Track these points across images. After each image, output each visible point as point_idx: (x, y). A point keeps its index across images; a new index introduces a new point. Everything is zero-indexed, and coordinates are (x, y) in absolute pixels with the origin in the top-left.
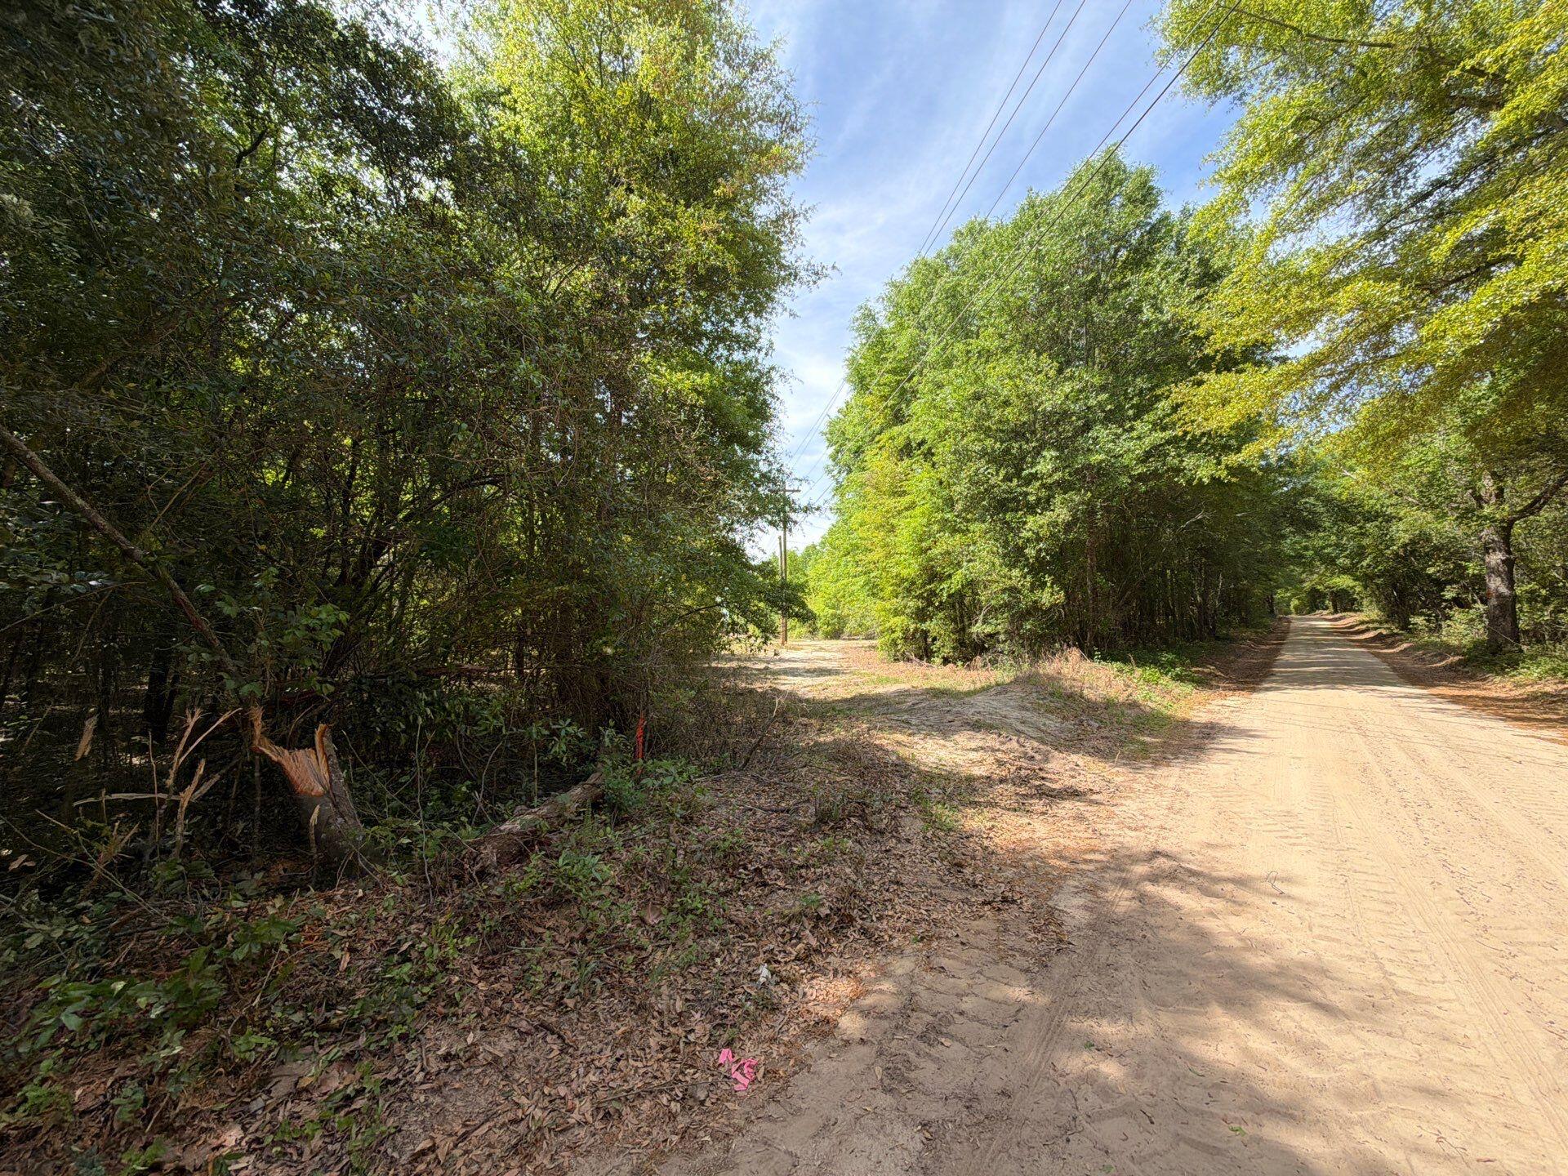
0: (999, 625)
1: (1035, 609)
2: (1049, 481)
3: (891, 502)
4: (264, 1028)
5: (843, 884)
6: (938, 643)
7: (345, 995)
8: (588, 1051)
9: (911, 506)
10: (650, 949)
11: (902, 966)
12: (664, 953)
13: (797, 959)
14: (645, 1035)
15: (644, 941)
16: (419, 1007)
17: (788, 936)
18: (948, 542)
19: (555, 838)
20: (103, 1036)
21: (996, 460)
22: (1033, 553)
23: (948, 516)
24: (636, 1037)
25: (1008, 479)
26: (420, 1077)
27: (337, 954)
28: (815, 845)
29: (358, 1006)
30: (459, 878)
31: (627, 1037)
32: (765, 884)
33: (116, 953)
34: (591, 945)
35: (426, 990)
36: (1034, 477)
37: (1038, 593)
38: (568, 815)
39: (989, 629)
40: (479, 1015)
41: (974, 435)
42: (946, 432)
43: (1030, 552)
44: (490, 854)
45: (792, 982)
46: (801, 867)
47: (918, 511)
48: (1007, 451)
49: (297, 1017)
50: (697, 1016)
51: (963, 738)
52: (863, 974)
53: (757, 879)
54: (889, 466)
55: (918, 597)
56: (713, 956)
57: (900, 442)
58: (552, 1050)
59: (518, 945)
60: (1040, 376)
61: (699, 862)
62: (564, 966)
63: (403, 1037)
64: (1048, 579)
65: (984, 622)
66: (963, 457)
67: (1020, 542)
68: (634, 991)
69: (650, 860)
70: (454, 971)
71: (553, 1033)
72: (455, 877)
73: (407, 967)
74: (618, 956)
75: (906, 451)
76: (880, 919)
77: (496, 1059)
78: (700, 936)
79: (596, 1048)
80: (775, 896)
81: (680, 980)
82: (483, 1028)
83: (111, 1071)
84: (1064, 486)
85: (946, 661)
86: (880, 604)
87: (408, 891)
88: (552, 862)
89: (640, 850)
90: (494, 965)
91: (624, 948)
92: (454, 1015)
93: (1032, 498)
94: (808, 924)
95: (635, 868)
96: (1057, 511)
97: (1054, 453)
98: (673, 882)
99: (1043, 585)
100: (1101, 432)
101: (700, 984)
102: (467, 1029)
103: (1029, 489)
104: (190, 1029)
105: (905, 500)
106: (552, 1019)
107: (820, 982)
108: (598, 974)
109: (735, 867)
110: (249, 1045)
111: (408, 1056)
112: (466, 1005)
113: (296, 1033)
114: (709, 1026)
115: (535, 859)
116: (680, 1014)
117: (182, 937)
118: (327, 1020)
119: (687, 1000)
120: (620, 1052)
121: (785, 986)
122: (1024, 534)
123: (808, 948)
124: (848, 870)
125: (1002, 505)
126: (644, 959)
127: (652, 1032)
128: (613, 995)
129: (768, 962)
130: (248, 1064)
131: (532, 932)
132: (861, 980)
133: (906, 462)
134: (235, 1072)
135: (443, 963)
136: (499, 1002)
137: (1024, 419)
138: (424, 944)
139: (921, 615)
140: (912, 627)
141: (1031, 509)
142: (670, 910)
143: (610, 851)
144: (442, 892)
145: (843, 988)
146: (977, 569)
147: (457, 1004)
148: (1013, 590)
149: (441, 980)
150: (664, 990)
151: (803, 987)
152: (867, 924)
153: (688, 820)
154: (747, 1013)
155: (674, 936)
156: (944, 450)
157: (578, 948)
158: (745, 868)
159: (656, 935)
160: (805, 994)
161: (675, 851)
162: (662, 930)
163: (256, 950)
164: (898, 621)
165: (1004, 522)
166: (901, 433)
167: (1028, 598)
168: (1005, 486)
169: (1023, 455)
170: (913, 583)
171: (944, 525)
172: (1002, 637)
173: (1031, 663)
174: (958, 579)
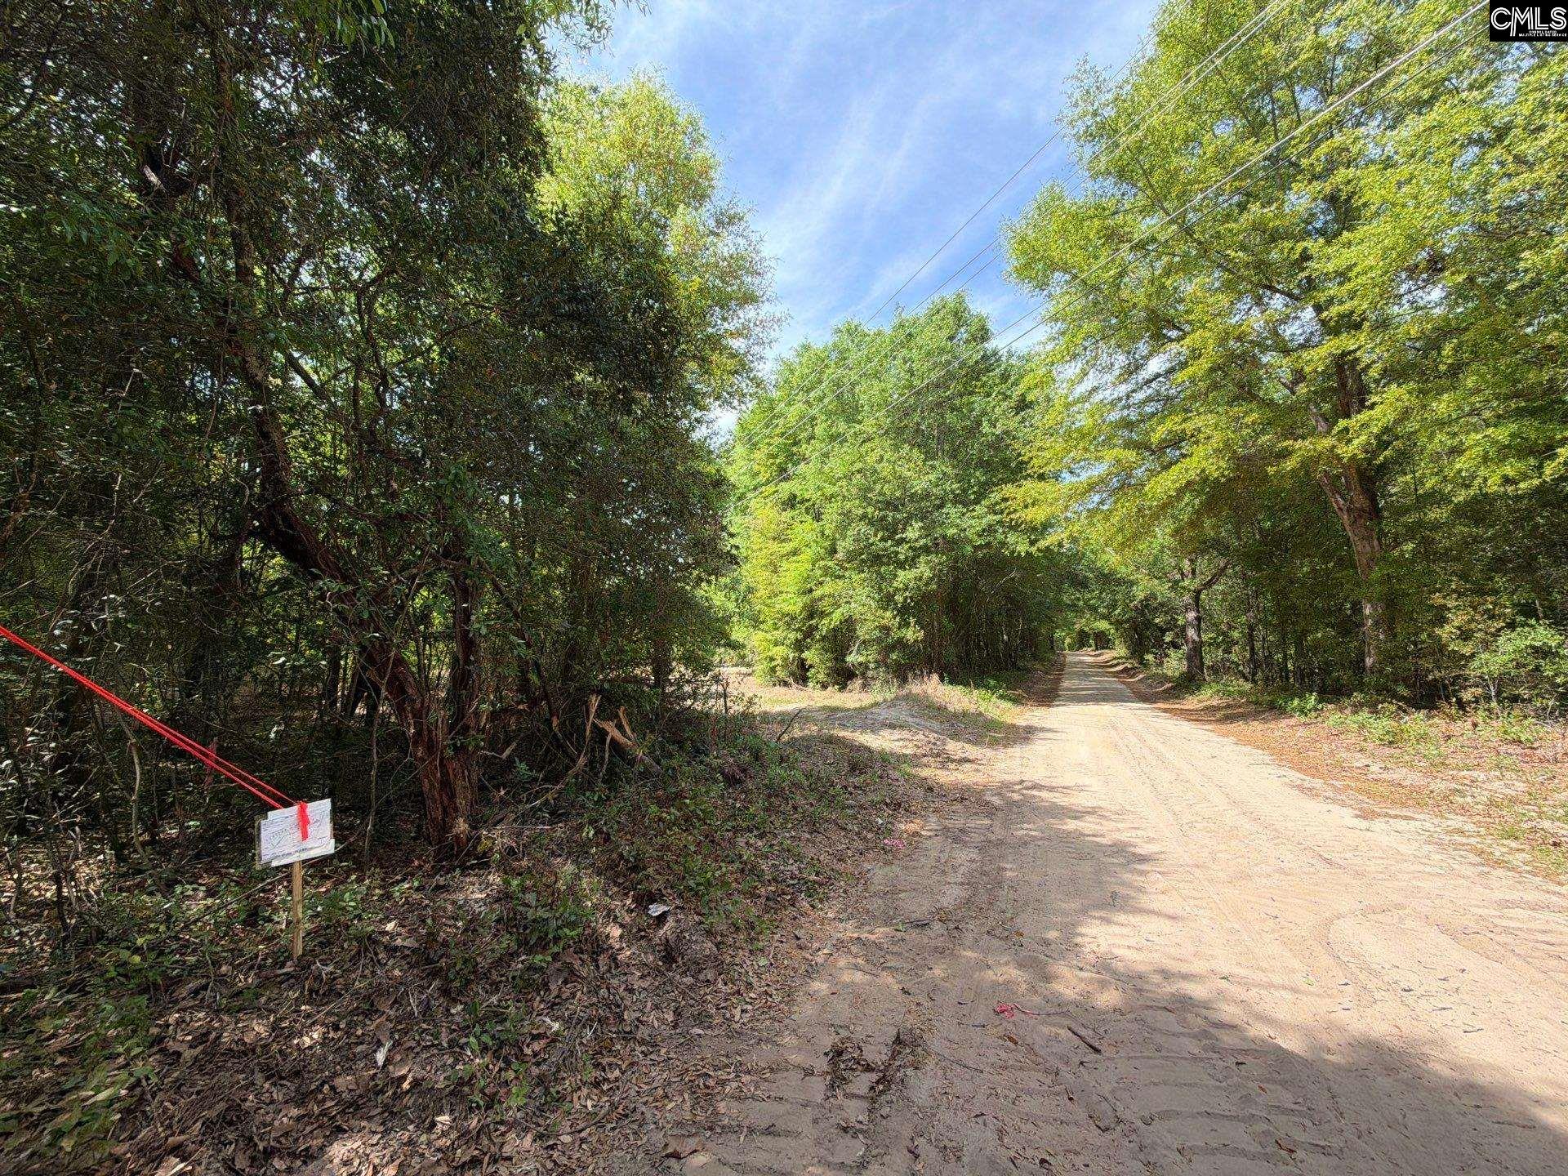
0: (870, 656)
6: (814, 671)
11: (932, 819)
13: (887, 817)
17: (878, 810)
18: (828, 586)
31: (846, 836)
37: (904, 630)
39: (861, 659)
41: (857, 502)
42: (832, 496)
43: (899, 598)
47: (801, 557)
48: (883, 518)
50: (865, 832)
52: (918, 821)
54: (773, 513)
55: (799, 630)
57: (785, 496)
58: (823, 838)
60: (912, 465)
64: (912, 621)
65: (858, 652)
66: (847, 517)
67: (891, 590)
75: (791, 502)
76: (910, 807)
79: (838, 838)
84: (926, 550)
85: (824, 687)
86: (761, 635)
93: (902, 557)
94: (884, 806)
96: (921, 568)
97: (920, 524)
99: (908, 625)
100: (952, 511)
101: (859, 823)
103: (899, 549)
107: (901, 824)
109: (832, 786)
114: (873, 834)
116: (858, 831)
119: (858, 827)
120: (847, 840)
121: (891, 824)
122: (895, 584)
123: (890, 813)
127: (852, 835)
129: (878, 817)
132: (918, 824)
140: (791, 656)
141: (901, 565)
145: (913, 824)
151: (897, 825)
152: (906, 808)
154: (883, 830)
160: (900, 827)
165: (878, 573)
166: (786, 488)
167: (896, 634)
168: (881, 545)
169: (896, 522)
170: (793, 618)
171: (826, 571)
172: (872, 666)
173: (899, 686)
174: (837, 617)
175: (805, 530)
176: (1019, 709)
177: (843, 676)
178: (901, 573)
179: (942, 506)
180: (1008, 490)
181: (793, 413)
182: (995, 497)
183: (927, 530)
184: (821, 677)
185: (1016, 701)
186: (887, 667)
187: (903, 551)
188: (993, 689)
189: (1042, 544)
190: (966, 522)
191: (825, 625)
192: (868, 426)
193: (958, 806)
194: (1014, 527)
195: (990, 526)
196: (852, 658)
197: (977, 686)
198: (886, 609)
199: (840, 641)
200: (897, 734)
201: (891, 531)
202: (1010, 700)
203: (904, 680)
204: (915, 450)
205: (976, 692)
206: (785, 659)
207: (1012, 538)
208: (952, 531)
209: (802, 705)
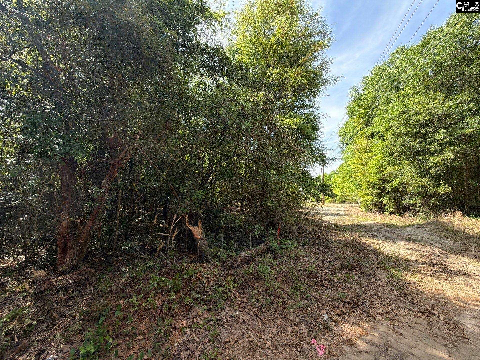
0: (418, 200)
1: (435, 195)
2: (442, 142)
3: (366, 155)
4: (190, 297)
5: (354, 292)
6: (387, 207)
7: (207, 293)
8: (269, 326)
9: (375, 156)
10: (286, 299)
11: (383, 328)
12: (291, 302)
13: (337, 315)
14: (287, 327)
15: (284, 296)
16: (224, 300)
17: (334, 306)
18: (390, 169)
19: (257, 259)
20: (161, 290)
21: (414, 136)
22: (434, 172)
23: (391, 159)
24: (284, 326)
25: (420, 143)
26: (225, 320)
27: (205, 281)
28: (343, 276)
29: (211, 296)
30: (233, 267)
31: (281, 325)
32: (324, 286)
33: (162, 271)
34: (269, 294)
35: (226, 296)
36: (434, 141)
37: (437, 188)
38: (260, 253)
39: (411, 202)
40: (239, 307)
41: (402, 128)
42: (390, 128)
43: (432, 171)
44: (240, 261)
45: (337, 323)
46: (337, 282)
47: (377, 158)
48: (419, 132)
49: (197, 296)
50: (303, 325)
51: (403, 244)
52: (365, 327)
53: (321, 284)
54: (364, 142)
55: (378, 189)
56: (307, 307)
57: (369, 133)
58: (259, 323)
59: (248, 289)
60: (436, 101)
61: (301, 274)
62: (261, 298)
63: (221, 308)
64: (443, 183)
65: (409, 199)
66: (398, 136)
67: (427, 168)
68: (282, 311)
69: (285, 271)
70: (232, 293)
71: (259, 318)
72: (231, 266)
73: (221, 289)
74: (277, 299)
75: (372, 136)
76: (371, 308)
77: (244, 321)
78: (302, 299)
79: (272, 326)
80: (328, 291)
81: (297, 312)
82: (240, 311)
83: (162, 299)
84: (450, 144)
85: (391, 214)
86: (361, 192)
87: (220, 268)
88: (257, 267)
89: (282, 267)
90: (242, 293)
91: (279, 297)
92: (233, 305)
93: (432, 150)
94: (342, 304)
95: (280, 272)
96: (447, 154)
97: (444, 131)
98: (293, 279)
99: (440, 185)
101: (304, 315)
102: (236, 310)
103: (431, 146)
104: (177, 293)
105: (372, 154)
106: (259, 314)
107: (347, 325)
108: (271, 303)
109: (313, 278)
110: (188, 300)
111: (222, 314)
112: (235, 303)
113: (197, 300)
114: (307, 330)
115: (252, 265)
116: (298, 323)
117: (174, 270)
118: (203, 298)
119: (299, 319)
120: (279, 330)
121: (334, 323)
122: (429, 164)
123: (342, 312)
124: (356, 287)
125: (417, 153)
126: (285, 302)
127: (289, 326)
128: (276, 311)
129: (327, 313)
130: (187, 305)
131: (252, 286)
132: (364, 329)
133: (372, 140)
134: (185, 306)
135: (229, 290)
136: (244, 305)
137: (428, 118)
138: (225, 283)
139: (379, 196)
140: (375, 200)
141: (433, 154)
142: (292, 288)
143: (273, 266)
144: (228, 269)
145: (357, 330)
146: (405, 178)
147: (233, 302)
148: (424, 187)
149: (229, 294)
150: (292, 313)
151: (341, 325)
152: (365, 309)
153: (296, 260)
154: (320, 329)
155: (294, 297)
156: (389, 135)
157: (265, 294)
158: (317, 279)
159: (288, 295)
160: (342, 328)
161: (293, 269)
162: (290, 294)
163: (189, 276)
164: (370, 198)
171: (389, 162)
177: (402, 210)
178: (432, 158)
179: (462, 119)
183: (450, 133)
184: (391, 210)
186: (428, 206)
196: (407, 202)
201: (425, 137)
206: (373, 202)
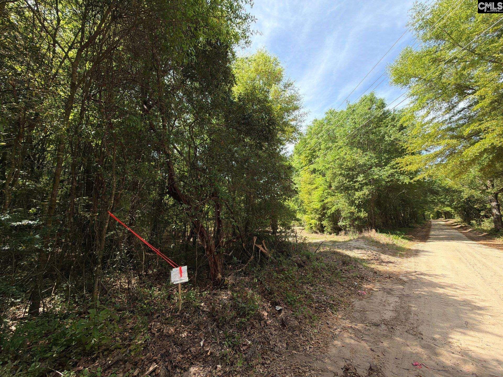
0: (347, 222)
1: (359, 218)
3: (310, 186)
6: (326, 228)
9: (316, 188)
11: (378, 284)
17: (355, 279)
23: (329, 191)
28: (347, 267)
32: (344, 272)
37: (359, 213)
39: (344, 224)
43: (357, 202)
46: (347, 270)
47: (319, 189)
48: (349, 174)
50: (351, 287)
54: (308, 176)
55: (319, 214)
56: (346, 280)
57: (312, 169)
58: (335, 288)
64: (363, 210)
67: (353, 199)
71: (333, 286)
75: (314, 171)
77: (329, 288)
79: (340, 289)
80: (347, 274)
81: (344, 283)
84: (366, 184)
86: (306, 216)
93: (357, 187)
97: (363, 175)
99: (361, 211)
100: (375, 170)
103: (356, 184)
105: (314, 186)
110: (299, 283)
114: (354, 288)
118: (304, 281)
119: (347, 285)
120: (344, 290)
121: (360, 285)
122: (355, 197)
123: (360, 281)
125: (347, 189)
129: (355, 282)
133: (314, 175)
136: (322, 282)
137: (353, 165)
139: (320, 219)
140: (318, 223)
145: (370, 286)
146: (340, 206)
148: (352, 213)
151: (363, 286)
152: (366, 279)
154: (357, 287)
155: (338, 277)
162: (335, 276)
164: (313, 221)
165: (348, 193)
166: (312, 167)
167: (356, 215)
168: (348, 183)
169: (353, 175)
170: (317, 210)
171: (328, 194)
172: (348, 226)
173: (359, 234)
174: (333, 209)
175: (319, 180)
176: (411, 243)
177: (337, 230)
178: (357, 193)
179: (371, 168)
180: (398, 160)
181: (313, 142)
182: (393, 163)
183: (366, 177)
184: (329, 230)
185: (410, 239)
186: (354, 226)
187: (357, 185)
188: (399, 235)
189: (416, 179)
190: (382, 173)
191: (329, 212)
192: (340, 143)
193: (388, 280)
194: (402, 173)
195: (392, 174)
196: (340, 224)
197: (392, 234)
198: (352, 206)
199: (335, 217)
200: (360, 251)
201: (352, 178)
202: (407, 239)
203: (361, 232)
204: (359, 150)
205: (391, 236)
206: (316, 224)
207: (402, 178)
208: (375, 177)
209: (323, 240)
